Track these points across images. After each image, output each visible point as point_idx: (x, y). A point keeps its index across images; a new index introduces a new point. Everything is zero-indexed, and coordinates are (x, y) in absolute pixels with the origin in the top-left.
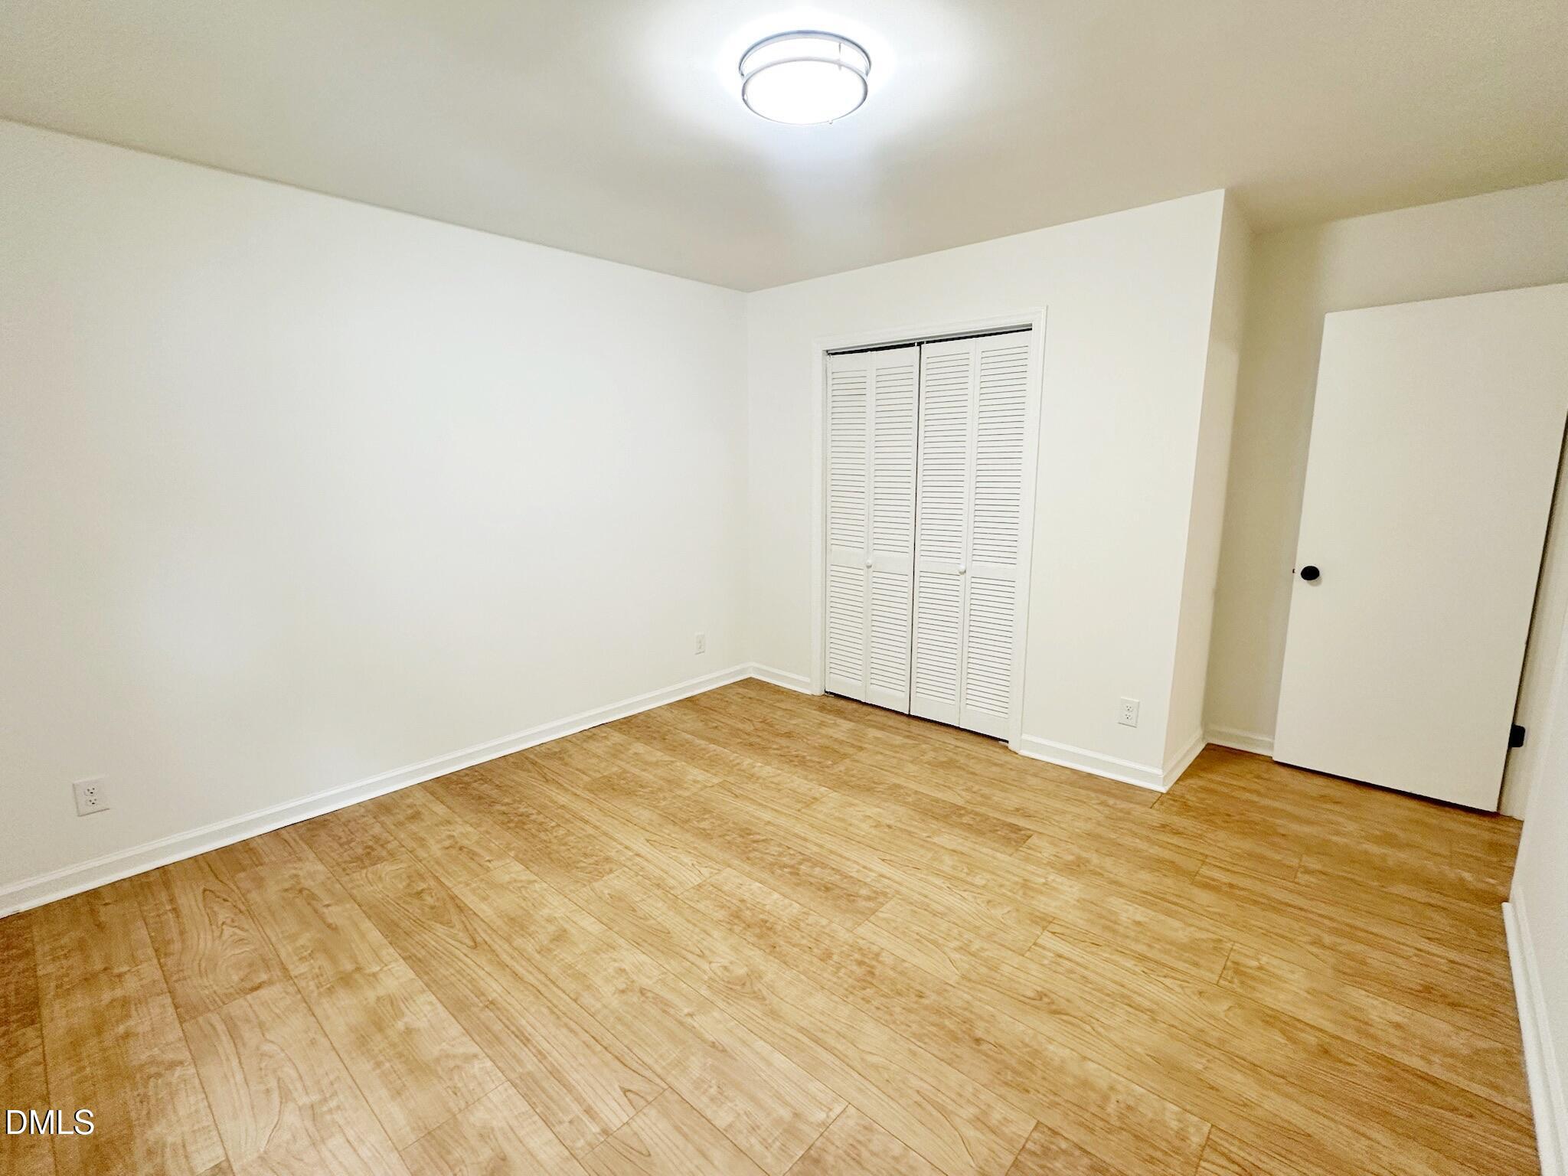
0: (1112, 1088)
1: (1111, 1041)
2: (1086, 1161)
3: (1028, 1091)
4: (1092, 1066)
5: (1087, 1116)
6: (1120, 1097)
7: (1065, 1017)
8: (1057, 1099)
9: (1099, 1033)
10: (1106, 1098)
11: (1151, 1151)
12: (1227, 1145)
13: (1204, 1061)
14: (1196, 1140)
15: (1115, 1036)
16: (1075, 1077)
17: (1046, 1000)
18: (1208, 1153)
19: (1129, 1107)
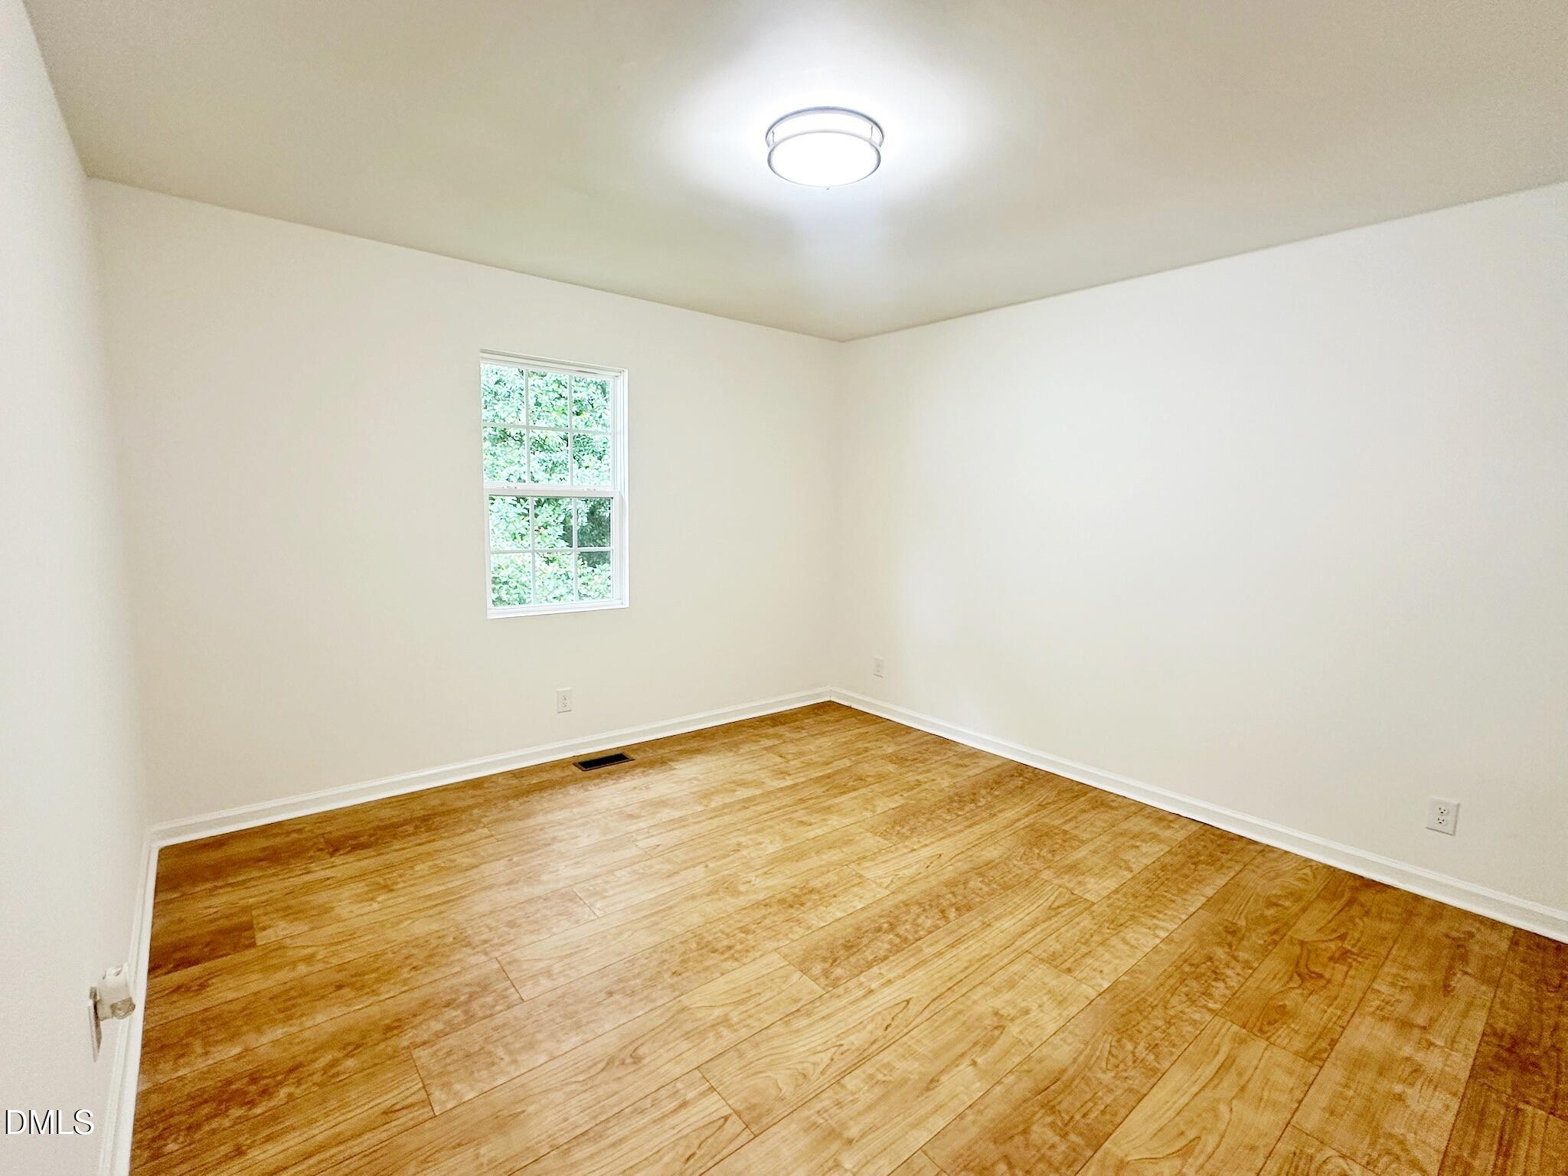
0: (515, 1062)
1: (556, 1089)
2: (480, 1014)
3: (549, 1006)
4: (542, 1059)
5: (507, 1032)
6: (503, 1064)
7: (601, 1066)
8: (531, 1020)
9: (567, 1084)
10: (510, 1053)
11: (455, 1057)
12: (416, 1114)
13: (485, 1160)
14: (437, 1095)
15: (558, 1096)
16: (541, 1042)
17: (629, 1060)
18: (422, 1095)
19: (493, 1064)
